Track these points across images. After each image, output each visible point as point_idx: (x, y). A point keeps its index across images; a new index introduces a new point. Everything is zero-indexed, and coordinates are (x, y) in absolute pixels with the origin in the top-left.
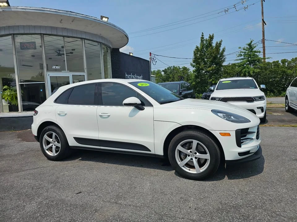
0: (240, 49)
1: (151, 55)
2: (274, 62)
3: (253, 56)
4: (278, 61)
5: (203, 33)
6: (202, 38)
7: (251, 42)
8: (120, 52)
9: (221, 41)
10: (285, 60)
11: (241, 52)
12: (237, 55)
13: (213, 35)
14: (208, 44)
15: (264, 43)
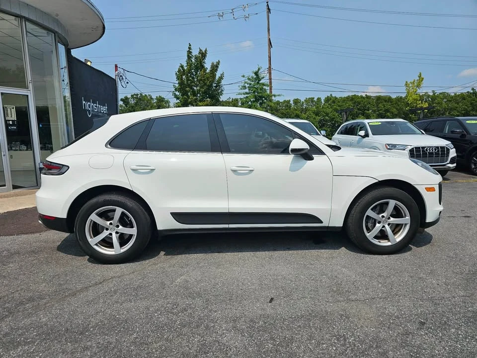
0: (244, 79)
1: (116, 70)
2: (285, 101)
3: (261, 89)
4: (290, 101)
5: (190, 45)
6: (189, 52)
7: (259, 69)
8: (72, 56)
9: (218, 63)
10: (297, 99)
11: (245, 83)
12: (239, 86)
13: (206, 51)
14: (198, 64)
15: (270, 73)
